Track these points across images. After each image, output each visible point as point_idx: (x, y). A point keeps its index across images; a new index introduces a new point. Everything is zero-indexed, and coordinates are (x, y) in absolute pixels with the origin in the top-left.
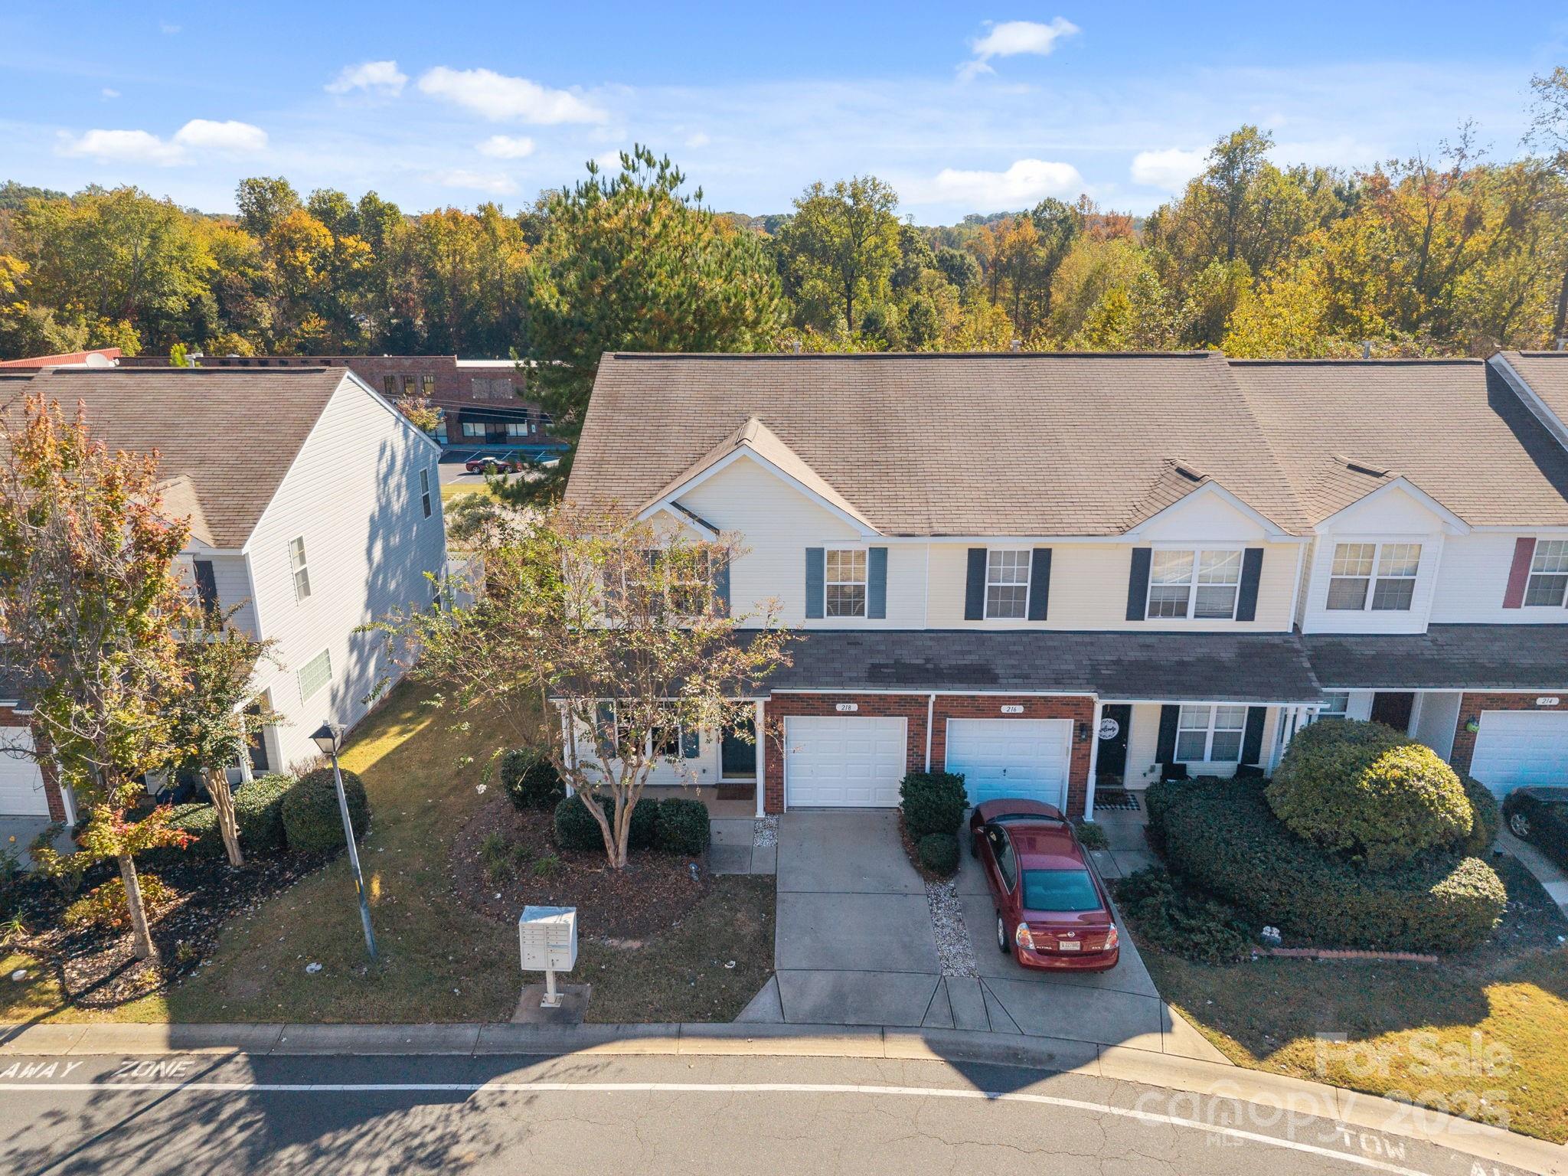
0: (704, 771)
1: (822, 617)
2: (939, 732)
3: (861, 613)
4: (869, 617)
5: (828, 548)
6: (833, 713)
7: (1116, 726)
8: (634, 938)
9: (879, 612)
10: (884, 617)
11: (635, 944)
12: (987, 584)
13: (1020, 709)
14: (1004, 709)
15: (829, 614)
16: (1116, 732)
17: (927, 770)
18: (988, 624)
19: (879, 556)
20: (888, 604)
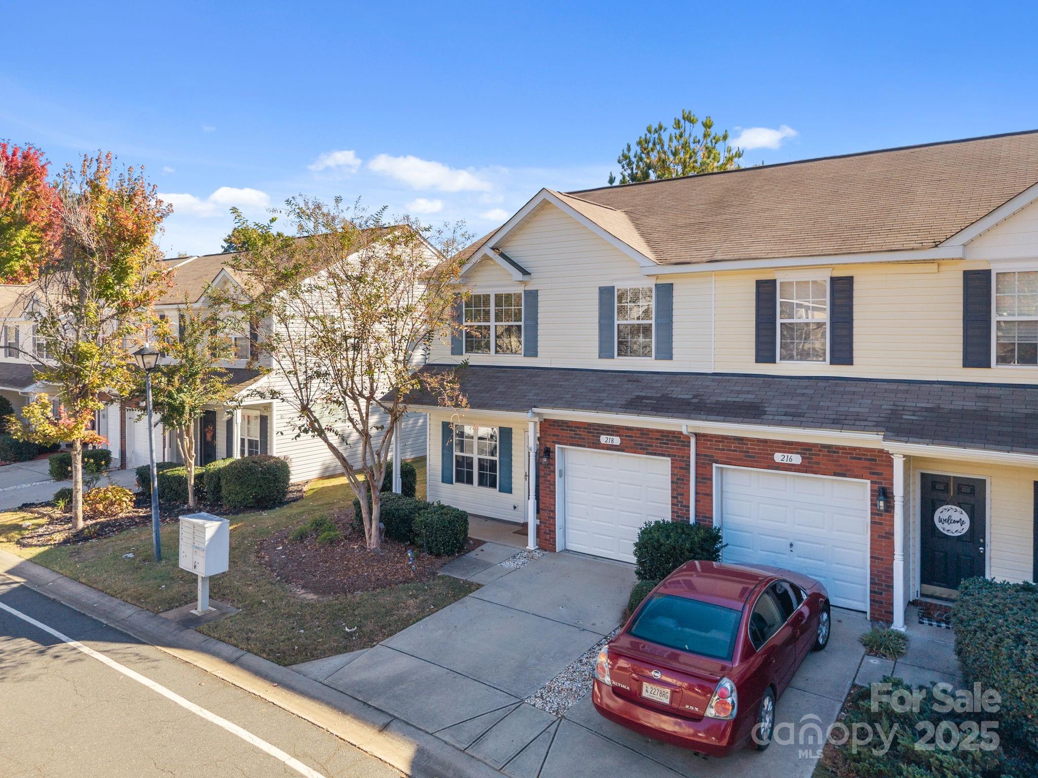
0: (515, 507)
1: (613, 357)
2: (704, 479)
3: (647, 355)
4: (656, 358)
5: (619, 285)
6: (597, 445)
7: (965, 517)
8: (315, 593)
9: (666, 352)
10: (671, 358)
11: (311, 596)
12: (779, 321)
13: (797, 459)
14: (778, 457)
15: (619, 355)
16: (966, 527)
17: (692, 520)
18: (783, 368)
19: (665, 292)
20: (674, 345)
